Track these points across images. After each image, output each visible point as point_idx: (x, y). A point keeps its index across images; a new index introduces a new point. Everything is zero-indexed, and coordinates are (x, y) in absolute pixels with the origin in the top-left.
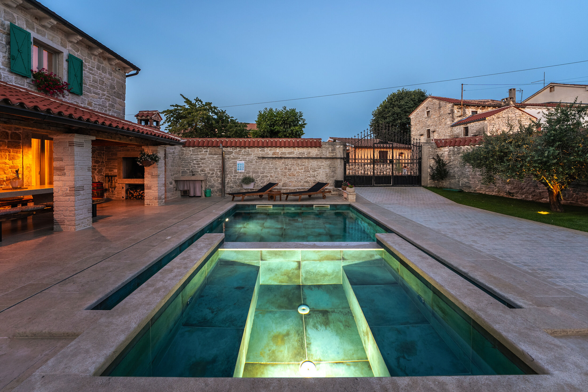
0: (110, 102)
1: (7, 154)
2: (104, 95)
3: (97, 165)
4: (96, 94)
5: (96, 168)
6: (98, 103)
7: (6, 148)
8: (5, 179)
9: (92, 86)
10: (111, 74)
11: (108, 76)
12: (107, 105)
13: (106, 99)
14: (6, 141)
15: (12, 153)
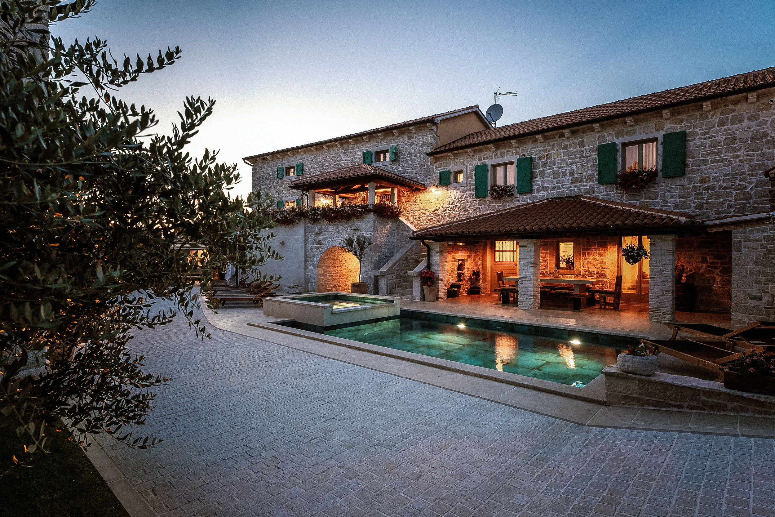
0: (755, 162)
1: (597, 252)
2: (739, 156)
3: (720, 261)
4: (717, 163)
5: (719, 265)
6: (722, 174)
7: (596, 247)
8: (595, 272)
9: (708, 154)
10: (755, 118)
11: (747, 123)
12: (746, 169)
13: (740, 161)
14: (596, 241)
15: (601, 252)
